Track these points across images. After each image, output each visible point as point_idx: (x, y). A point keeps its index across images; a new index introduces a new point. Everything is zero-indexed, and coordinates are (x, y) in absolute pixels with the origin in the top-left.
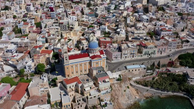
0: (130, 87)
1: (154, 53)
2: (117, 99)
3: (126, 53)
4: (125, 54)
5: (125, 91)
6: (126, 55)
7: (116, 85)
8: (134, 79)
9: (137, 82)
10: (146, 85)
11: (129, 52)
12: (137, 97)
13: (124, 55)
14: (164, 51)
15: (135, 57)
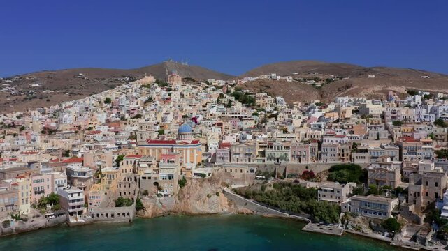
0: (221, 194)
1: (284, 158)
2: (188, 198)
3: (237, 151)
4: (236, 154)
5: (209, 196)
6: (237, 156)
7: (194, 181)
8: (233, 186)
9: (235, 191)
10: (247, 196)
11: (241, 150)
12: (226, 210)
13: (234, 156)
14: (304, 156)
15: (253, 161)
